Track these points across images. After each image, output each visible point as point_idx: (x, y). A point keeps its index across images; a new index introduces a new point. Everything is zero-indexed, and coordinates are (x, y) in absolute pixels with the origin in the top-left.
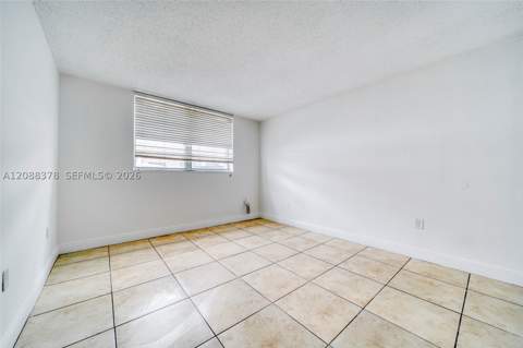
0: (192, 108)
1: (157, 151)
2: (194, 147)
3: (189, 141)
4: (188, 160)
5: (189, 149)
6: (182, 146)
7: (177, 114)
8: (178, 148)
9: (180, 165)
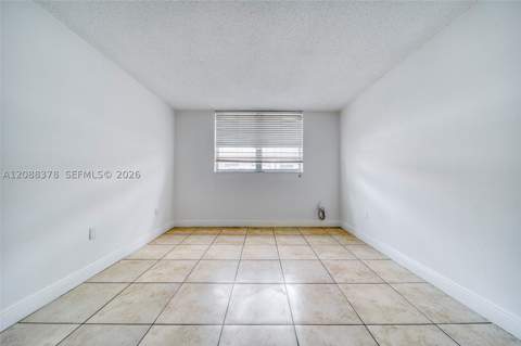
0: (260, 113)
1: (234, 155)
2: (264, 150)
3: (259, 144)
4: (259, 161)
5: (259, 152)
6: (254, 150)
7: (248, 122)
8: (250, 152)
9: (251, 167)
